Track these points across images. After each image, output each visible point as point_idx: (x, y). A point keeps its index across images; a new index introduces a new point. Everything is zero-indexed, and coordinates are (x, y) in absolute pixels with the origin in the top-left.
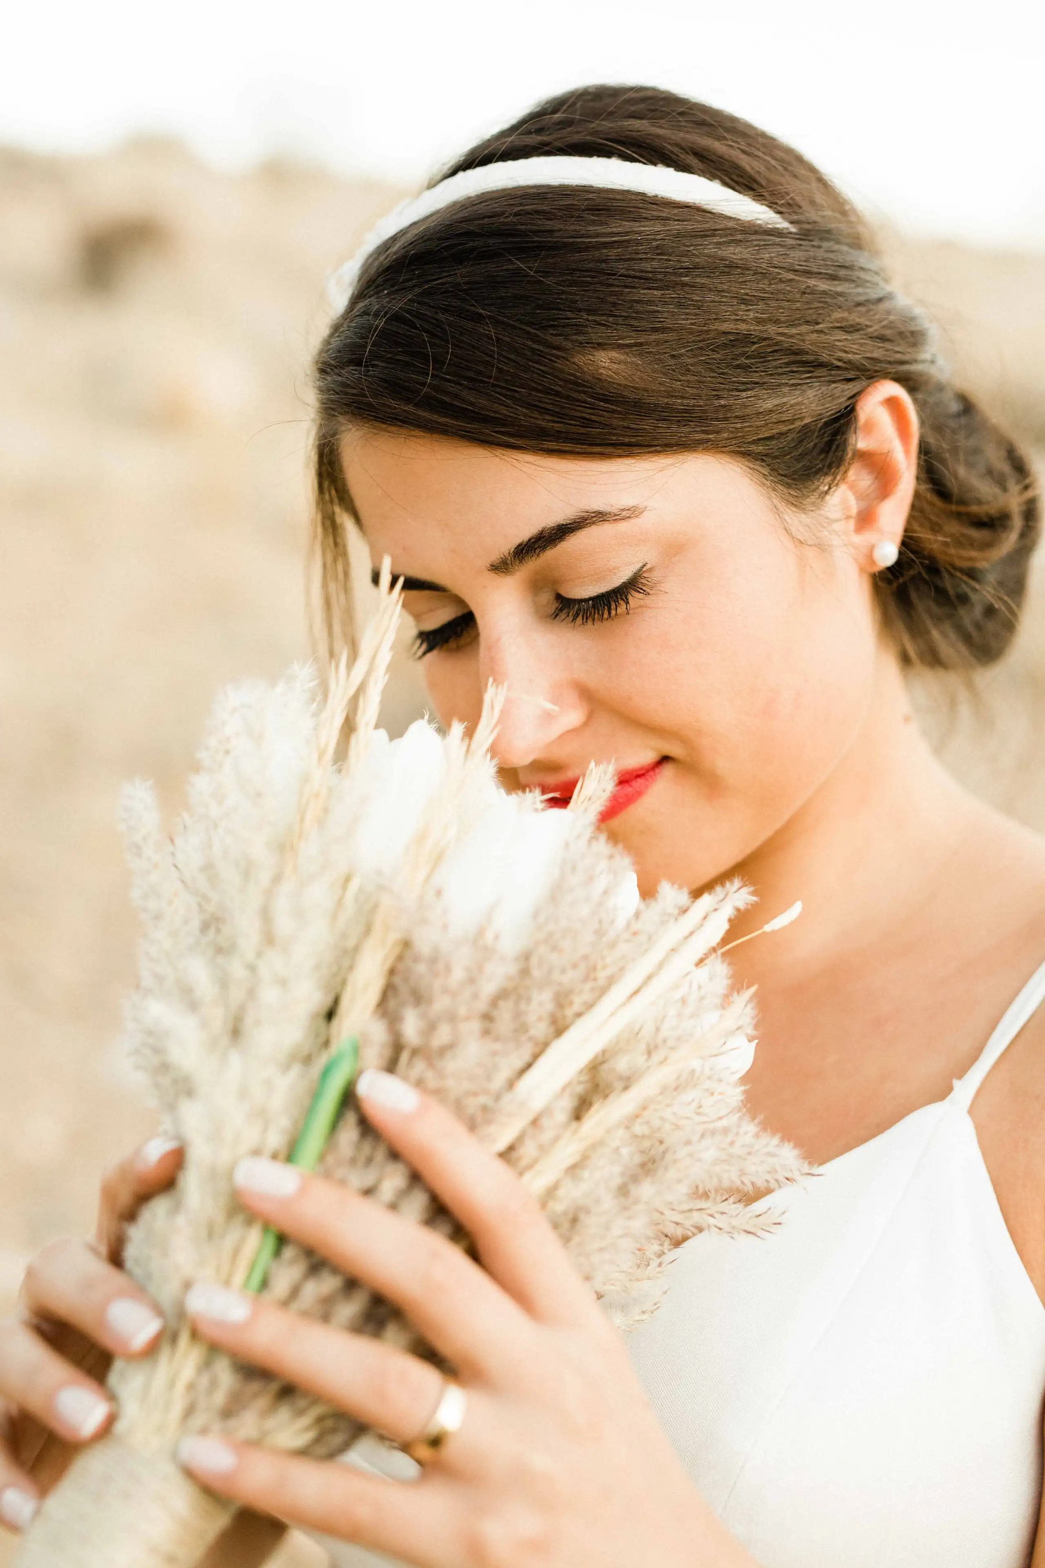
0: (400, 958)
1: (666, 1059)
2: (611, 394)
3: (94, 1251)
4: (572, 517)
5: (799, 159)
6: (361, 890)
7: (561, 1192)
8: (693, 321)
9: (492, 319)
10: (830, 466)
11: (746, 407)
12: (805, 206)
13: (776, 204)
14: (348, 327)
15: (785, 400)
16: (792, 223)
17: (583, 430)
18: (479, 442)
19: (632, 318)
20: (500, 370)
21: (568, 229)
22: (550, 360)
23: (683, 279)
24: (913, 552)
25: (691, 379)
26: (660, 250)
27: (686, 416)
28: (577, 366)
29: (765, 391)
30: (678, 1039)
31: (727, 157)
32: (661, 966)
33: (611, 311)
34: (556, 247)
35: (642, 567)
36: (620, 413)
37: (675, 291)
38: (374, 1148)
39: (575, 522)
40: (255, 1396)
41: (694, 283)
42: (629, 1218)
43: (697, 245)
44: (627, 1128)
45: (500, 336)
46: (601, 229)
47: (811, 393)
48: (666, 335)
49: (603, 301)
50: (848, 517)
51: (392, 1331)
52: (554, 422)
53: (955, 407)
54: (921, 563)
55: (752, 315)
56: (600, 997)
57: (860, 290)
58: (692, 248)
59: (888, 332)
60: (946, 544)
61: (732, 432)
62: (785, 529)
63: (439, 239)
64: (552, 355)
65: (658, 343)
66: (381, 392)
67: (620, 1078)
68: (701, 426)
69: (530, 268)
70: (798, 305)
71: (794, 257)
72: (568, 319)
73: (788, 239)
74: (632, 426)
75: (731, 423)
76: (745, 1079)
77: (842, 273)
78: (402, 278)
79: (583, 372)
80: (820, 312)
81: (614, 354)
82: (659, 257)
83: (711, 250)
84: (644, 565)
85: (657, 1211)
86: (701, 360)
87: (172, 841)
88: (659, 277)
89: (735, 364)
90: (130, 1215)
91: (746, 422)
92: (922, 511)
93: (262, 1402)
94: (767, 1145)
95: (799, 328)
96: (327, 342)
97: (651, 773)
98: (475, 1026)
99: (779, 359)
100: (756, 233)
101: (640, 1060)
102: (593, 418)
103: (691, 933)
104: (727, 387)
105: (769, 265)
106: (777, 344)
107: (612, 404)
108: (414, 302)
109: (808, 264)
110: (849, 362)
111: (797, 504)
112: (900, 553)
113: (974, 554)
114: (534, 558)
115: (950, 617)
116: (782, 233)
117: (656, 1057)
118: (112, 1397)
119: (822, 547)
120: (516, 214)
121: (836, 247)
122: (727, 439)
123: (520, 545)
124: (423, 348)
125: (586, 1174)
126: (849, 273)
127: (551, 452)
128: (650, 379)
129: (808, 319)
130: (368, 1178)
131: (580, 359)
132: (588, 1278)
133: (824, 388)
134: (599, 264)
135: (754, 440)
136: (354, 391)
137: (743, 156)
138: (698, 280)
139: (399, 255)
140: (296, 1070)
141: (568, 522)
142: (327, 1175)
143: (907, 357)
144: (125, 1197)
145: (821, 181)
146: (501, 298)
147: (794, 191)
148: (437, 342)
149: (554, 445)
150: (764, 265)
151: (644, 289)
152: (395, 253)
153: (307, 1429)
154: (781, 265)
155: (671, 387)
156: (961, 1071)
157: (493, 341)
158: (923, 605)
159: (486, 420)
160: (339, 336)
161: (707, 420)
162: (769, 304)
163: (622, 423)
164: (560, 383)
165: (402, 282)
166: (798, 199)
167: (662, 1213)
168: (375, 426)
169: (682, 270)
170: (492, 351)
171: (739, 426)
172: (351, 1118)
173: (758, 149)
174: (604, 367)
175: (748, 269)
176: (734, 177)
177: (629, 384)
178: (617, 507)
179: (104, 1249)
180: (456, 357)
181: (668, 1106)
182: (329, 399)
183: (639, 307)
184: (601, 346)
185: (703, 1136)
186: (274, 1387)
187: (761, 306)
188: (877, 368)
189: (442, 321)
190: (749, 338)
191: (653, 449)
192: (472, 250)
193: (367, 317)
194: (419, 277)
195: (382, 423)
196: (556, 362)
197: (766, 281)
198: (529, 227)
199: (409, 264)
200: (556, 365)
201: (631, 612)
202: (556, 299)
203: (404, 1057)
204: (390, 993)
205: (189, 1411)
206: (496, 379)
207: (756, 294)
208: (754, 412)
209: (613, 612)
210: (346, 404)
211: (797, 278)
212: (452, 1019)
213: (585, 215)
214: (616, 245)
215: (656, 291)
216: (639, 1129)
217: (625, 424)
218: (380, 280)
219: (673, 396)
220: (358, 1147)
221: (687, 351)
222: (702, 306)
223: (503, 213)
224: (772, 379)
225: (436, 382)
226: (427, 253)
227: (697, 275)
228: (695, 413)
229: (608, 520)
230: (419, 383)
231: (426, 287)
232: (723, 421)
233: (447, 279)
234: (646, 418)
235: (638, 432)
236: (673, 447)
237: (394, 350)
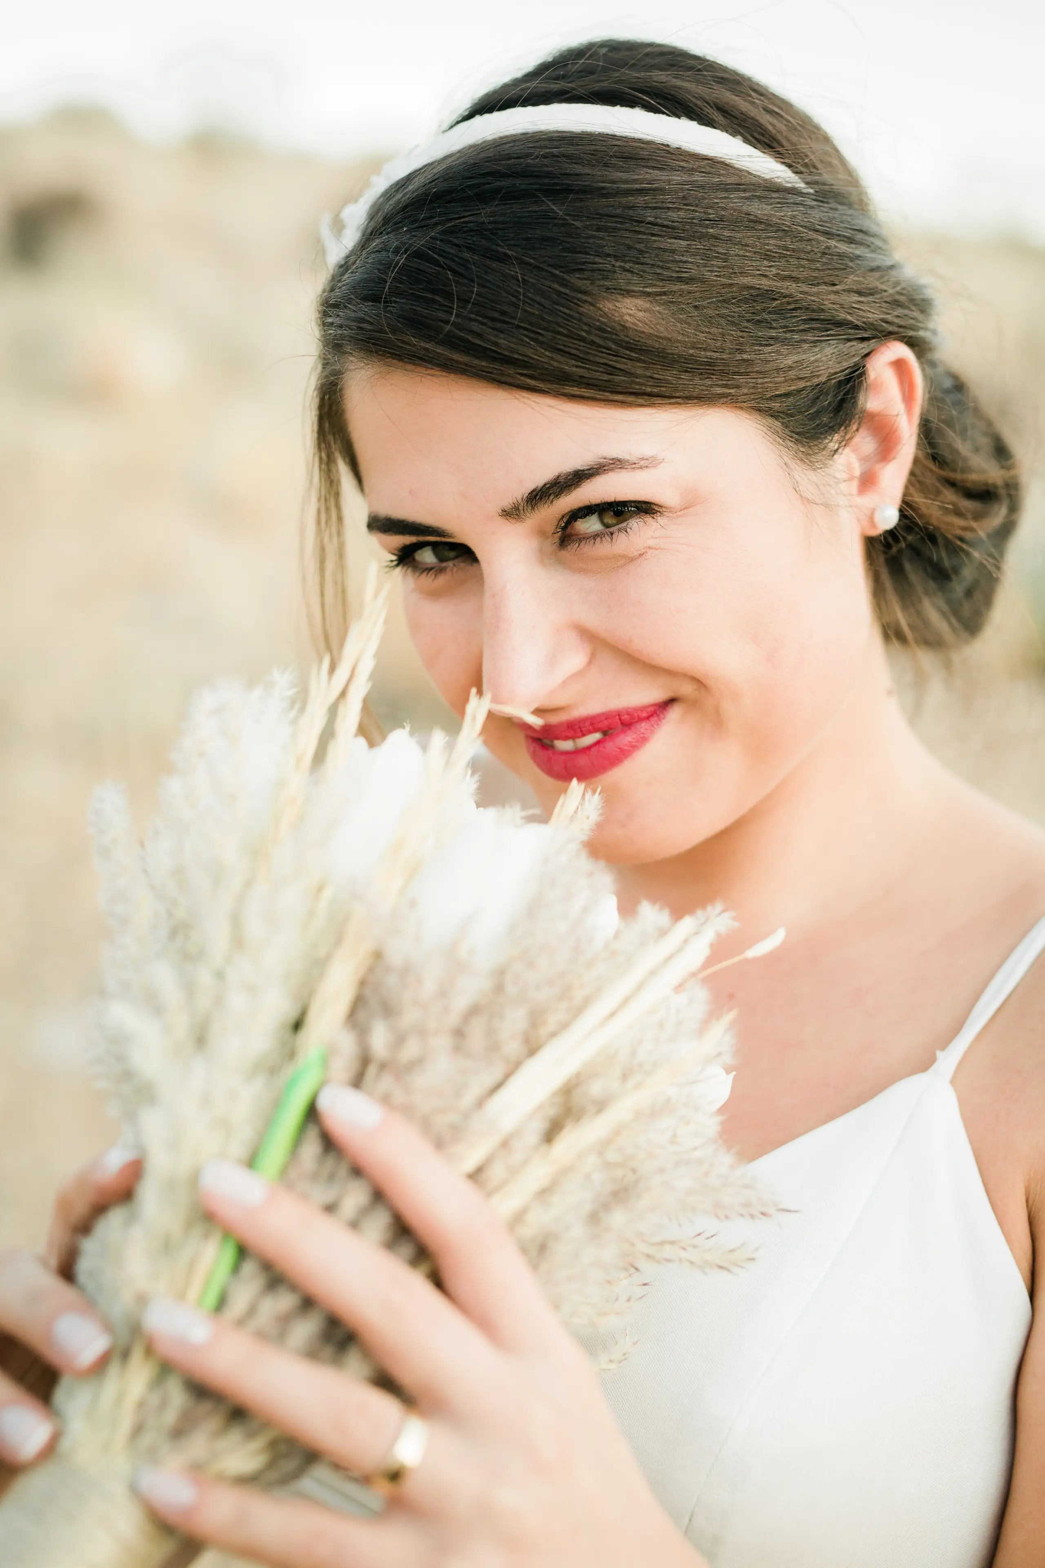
0: (371, 970)
1: (641, 1083)
2: (635, 343)
3: (44, 1263)
4: (589, 463)
6: (330, 900)
7: (530, 1217)
8: (717, 274)
9: (518, 259)
10: (840, 425)
11: (768, 361)
12: (822, 168)
13: (796, 164)
14: (365, 262)
15: (803, 357)
16: (808, 183)
17: (606, 378)
18: (499, 385)
19: (659, 266)
20: (525, 312)
21: (596, 174)
22: (575, 304)
23: (709, 230)
25: (715, 331)
26: (686, 201)
27: (708, 369)
28: (603, 312)
29: (786, 347)
30: (655, 1063)
31: (749, 114)
32: (639, 987)
33: (637, 258)
34: (583, 191)
36: (644, 362)
37: (701, 242)
38: (336, 1166)
39: (593, 469)
40: (207, 1417)
41: (720, 235)
42: (600, 1247)
43: (724, 198)
44: (601, 1153)
45: (526, 278)
46: (627, 176)
47: (829, 351)
48: (690, 286)
49: (630, 248)
50: (853, 478)
51: (351, 1357)
52: (577, 366)
55: (774, 271)
56: (575, 1018)
58: (719, 200)
61: (752, 388)
62: (794, 487)
63: (462, 178)
64: (578, 299)
65: (682, 293)
66: (402, 329)
67: (594, 1102)
68: (722, 380)
69: (560, 211)
70: (818, 265)
71: (815, 218)
72: (595, 263)
73: (808, 199)
74: (656, 376)
75: (752, 378)
76: (721, 1110)
77: (859, 237)
78: (423, 215)
79: (610, 319)
80: (838, 273)
81: (640, 302)
82: (685, 207)
83: (737, 204)
85: (629, 1242)
86: (723, 313)
87: (142, 845)
88: (685, 227)
89: (756, 319)
90: (84, 1227)
91: (766, 377)
93: (214, 1424)
94: (743, 1178)
95: (818, 288)
98: (446, 1041)
99: (798, 316)
100: (777, 191)
101: (615, 1084)
102: (618, 365)
103: (671, 957)
104: (749, 341)
105: (792, 223)
106: (797, 301)
107: (636, 353)
108: (437, 240)
109: (829, 225)
111: (806, 461)
113: (968, 523)
114: (546, 505)
115: (942, 589)
116: (800, 193)
117: (632, 1081)
118: (56, 1416)
119: (828, 507)
120: (542, 157)
121: (850, 211)
122: (746, 395)
123: (533, 491)
124: (448, 286)
125: (556, 1199)
127: (572, 397)
128: (673, 328)
129: (827, 279)
130: (329, 1196)
131: (607, 306)
133: (841, 346)
134: (626, 211)
135: (772, 396)
136: (371, 327)
137: (766, 114)
138: (723, 233)
139: (420, 192)
140: (261, 1080)
141: (586, 467)
142: (290, 1186)
144: (80, 1209)
146: (528, 239)
147: (812, 153)
148: (462, 281)
149: (575, 391)
150: (787, 223)
151: (670, 238)
152: (412, 192)
153: (259, 1453)
154: (803, 224)
155: (696, 339)
156: (945, 1042)
157: (520, 282)
159: (509, 361)
161: (728, 374)
162: (789, 262)
163: (644, 372)
164: (585, 328)
165: (422, 220)
166: (815, 160)
167: (633, 1244)
169: (708, 222)
170: (518, 292)
171: (760, 381)
172: (313, 1134)
173: (778, 108)
174: (630, 315)
175: (771, 226)
176: (756, 135)
177: (653, 333)
178: (635, 456)
179: (54, 1262)
180: (481, 296)
181: (642, 1132)
183: (666, 256)
184: (629, 293)
185: (677, 1165)
186: (224, 1409)
187: (783, 263)
188: (888, 330)
189: (467, 261)
190: (770, 294)
191: (673, 401)
192: (498, 190)
193: (385, 253)
194: (441, 215)
197: (788, 239)
198: (557, 169)
199: (430, 202)
200: (582, 309)
202: (584, 243)
203: (372, 1070)
204: (359, 1005)
205: (138, 1430)
206: (521, 320)
207: (778, 251)
208: (774, 368)
210: (361, 341)
211: (818, 238)
212: (422, 1032)
213: (614, 161)
214: (643, 193)
215: (682, 241)
216: (612, 1156)
217: (648, 374)
218: (398, 218)
219: (698, 348)
220: (321, 1161)
221: (710, 303)
222: (728, 259)
223: (528, 155)
224: (792, 335)
225: (459, 320)
226: (450, 191)
227: (721, 228)
228: (718, 366)
229: (626, 468)
230: (442, 321)
231: (450, 225)
232: (744, 375)
233: (471, 218)
234: (669, 368)
235: (659, 382)
236: (694, 400)
237: (414, 287)
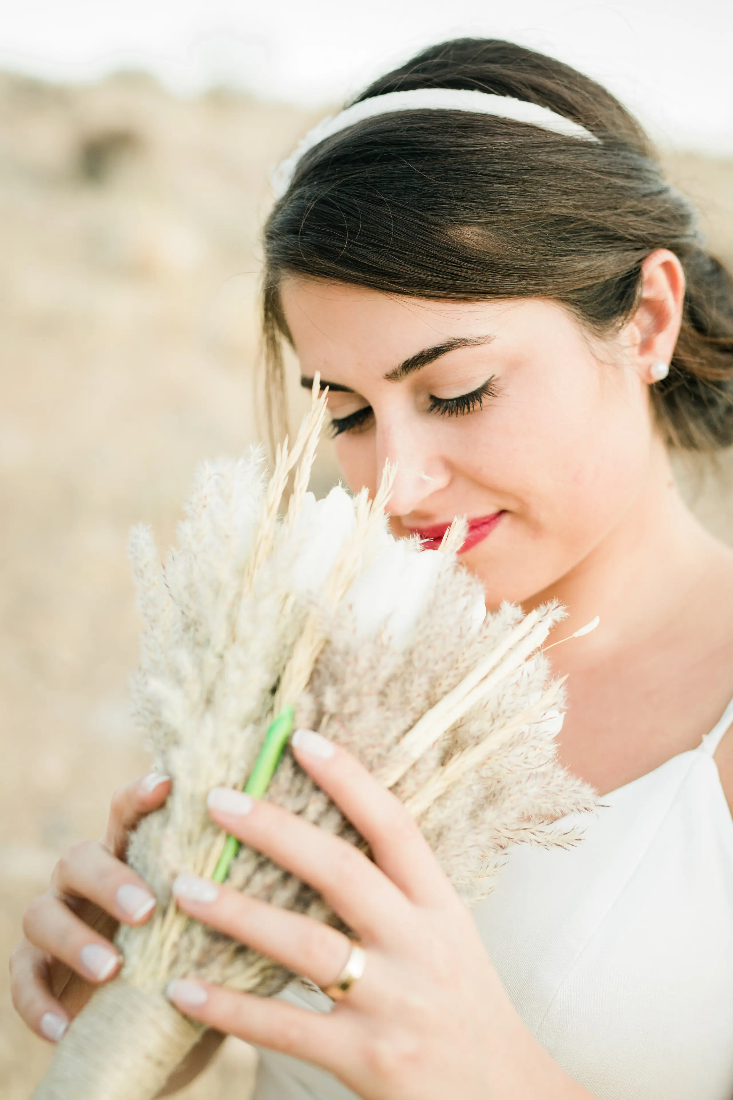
0: (322, 652)
1: (504, 725)
2: (472, 257)
3: (107, 850)
4: (443, 343)
5: (604, 92)
6: (295, 604)
7: (431, 816)
8: (529, 207)
9: (390, 203)
10: (623, 309)
11: (566, 267)
12: (609, 126)
13: (589, 124)
14: (288, 206)
15: (593, 263)
16: (599, 138)
17: (453, 282)
18: (380, 289)
19: (488, 204)
20: (395, 239)
21: (445, 141)
22: (430, 232)
23: (523, 177)
24: (679, 370)
25: (528, 247)
26: (508, 157)
27: (524, 273)
28: (449, 237)
29: (579, 257)
30: (513, 711)
31: (555, 91)
32: (502, 660)
33: (474, 199)
34: (436, 154)
35: (491, 378)
36: (478, 270)
37: (518, 185)
38: (303, 783)
39: (446, 346)
40: (220, 952)
41: (531, 180)
42: (478, 834)
43: (533, 153)
44: (477, 772)
45: (395, 215)
46: (467, 141)
47: (611, 258)
48: (511, 216)
49: (467, 192)
50: (635, 345)
51: (314, 908)
52: (432, 276)
53: (708, 267)
54: (685, 378)
55: (571, 202)
56: (460, 681)
57: (646, 186)
58: (530, 155)
59: (665, 216)
60: (702, 364)
61: (556, 285)
62: (591, 353)
63: (354, 146)
64: (432, 229)
65: (505, 221)
66: (312, 253)
67: (473, 738)
68: (534, 280)
69: (418, 168)
70: (603, 196)
71: (600, 162)
72: (443, 204)
73: (596, 150)
74: (487, 279)
75: (555, 279)
76: (557, 739)
77: (634, 173)
78: (327, 173)
79: (454, 242)
80: (619, 201)
81: (475, 229)
82: (507, 161)
83: (543, 157)
84: (493, 376)
85: (496, 830)
86: (535, 234)
87: (164, 567)
88: (506, 175)
89: (558, 237)
90: (133, 826)
91: (566, 278)
92: (686, 342)
93: (225, 957)
94: (573, 785)
95: (603, 212)
96: (273, 217)
97: (493, 522)
98: (374, 699)
99: (590, 234)
100: (574, 145)
101: (486, 726)
102: (460, 273)
103: (524, 638)
104: (553, 253)
105: (584, 168)
106: (587, 223)
107: (473, 264)
108: (336, 190)
109: (611, 167)
110: (638, 236)
111: (600, 335)
112: (670, 370)
113: (721, 371)
114: (416, 371)
115: (703, 414)
116: (592, 145)
117: (498, 723)
118: (120, 951)
119: (616, 366)
120: (408, 130)
121: (629, 155)
122: (552, 290)
123: (406, 362)
124: (342, 223)
125: (448, 803)
126: (638, 173)
127: (430, 297)
128: (499, 247)
129: (610, 205)
130: (299, 804)
131: (451, 232)
132: (449, 875)
133: (620, 255)
134: (465, 166)
135: (571, 290)
136: (292, 252)
137: (566, 91)
138: (534, 178)
139: (325, 157)
140: (250, 728)
141: (441, 346)
142: (271, 800)
143: (677, 233)
144: (129, 813)
145: (620, 108)
146: (396, 188)
147: (601, 116)
148: (352, 219)
149: (432, 292)
150: (580, 168)
151: (496, 184)
152: (322, 156)
153: (255, 976)
154: (591, 167)
155: (514, 253)
156: (708, 729)
157: (391, 219)
158: (684, 407)
159: (385, 274)
160: (282, 213)
161: (538, 276)
162: (583, 195)
163: (479, 277)
164: (437, 249)
165: (327, 177)
166: (604, 121)
167: (499, 831)
168: (306, 277)
169: (523, 171)
170: (390, 226)
171: (560, 280)
172: (288, 762)
173: (577, 86)
174: (468, 238)
175: (569, 171)
176: (560, 105)
177: (485, 250)
178: (475, 336)
179: (112, 849)
180: (365, 229)
181: (505, 757)
182: (274, 257)
183: (492, 196)
184: (466, 223)
185: (529, 778)
186: (233, 947)
187: (578, 196)
188: (657, 241)
189: (356, 205)
190: (569, 219)
191: (500, 296)
192: (377, 155)
193: (302, 200)
194: (339, 172)
195: (312, 274)
196: (434, 234)
197: (580, 179)
198: (417, 139)
199: (332, 164)
200: (435, 236)
201: (483, 409)
202: (435, 190)
203: (325, 720)
204: (315, 676)
205: (174, 963)
206: (392, 245)
207: (574, 188)
208: (571, 271)
209: (471, 409)
210: (286, 261)
211: (602, 177)
212: (358, 694)
213: (456, 131)
214: (477, 153)
215: (505, 185)
216: (484, 773)
217: (482, 278)
218: (312, 174)
219: (516, 259)
220: (292, 782)
221: (526, 228)
222: (537, 196)
223: (397, 129)
224: (584, 248)
225: (351, 247)
226: (345, 156)
227: (533, 174)
228: (530, 271)
229: (469, 345)
230: (338, 248)
231: (344, 180)
232: (550, 277)
233: (360, 175)
234: (496, 274)
235: (491, 284)
236: (515, 295)
237: (321, 224)
